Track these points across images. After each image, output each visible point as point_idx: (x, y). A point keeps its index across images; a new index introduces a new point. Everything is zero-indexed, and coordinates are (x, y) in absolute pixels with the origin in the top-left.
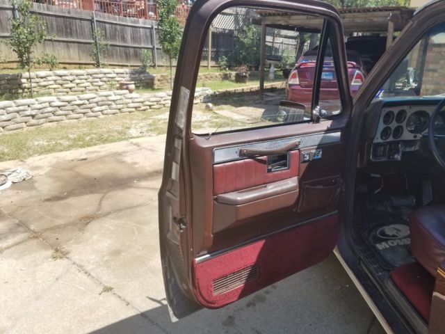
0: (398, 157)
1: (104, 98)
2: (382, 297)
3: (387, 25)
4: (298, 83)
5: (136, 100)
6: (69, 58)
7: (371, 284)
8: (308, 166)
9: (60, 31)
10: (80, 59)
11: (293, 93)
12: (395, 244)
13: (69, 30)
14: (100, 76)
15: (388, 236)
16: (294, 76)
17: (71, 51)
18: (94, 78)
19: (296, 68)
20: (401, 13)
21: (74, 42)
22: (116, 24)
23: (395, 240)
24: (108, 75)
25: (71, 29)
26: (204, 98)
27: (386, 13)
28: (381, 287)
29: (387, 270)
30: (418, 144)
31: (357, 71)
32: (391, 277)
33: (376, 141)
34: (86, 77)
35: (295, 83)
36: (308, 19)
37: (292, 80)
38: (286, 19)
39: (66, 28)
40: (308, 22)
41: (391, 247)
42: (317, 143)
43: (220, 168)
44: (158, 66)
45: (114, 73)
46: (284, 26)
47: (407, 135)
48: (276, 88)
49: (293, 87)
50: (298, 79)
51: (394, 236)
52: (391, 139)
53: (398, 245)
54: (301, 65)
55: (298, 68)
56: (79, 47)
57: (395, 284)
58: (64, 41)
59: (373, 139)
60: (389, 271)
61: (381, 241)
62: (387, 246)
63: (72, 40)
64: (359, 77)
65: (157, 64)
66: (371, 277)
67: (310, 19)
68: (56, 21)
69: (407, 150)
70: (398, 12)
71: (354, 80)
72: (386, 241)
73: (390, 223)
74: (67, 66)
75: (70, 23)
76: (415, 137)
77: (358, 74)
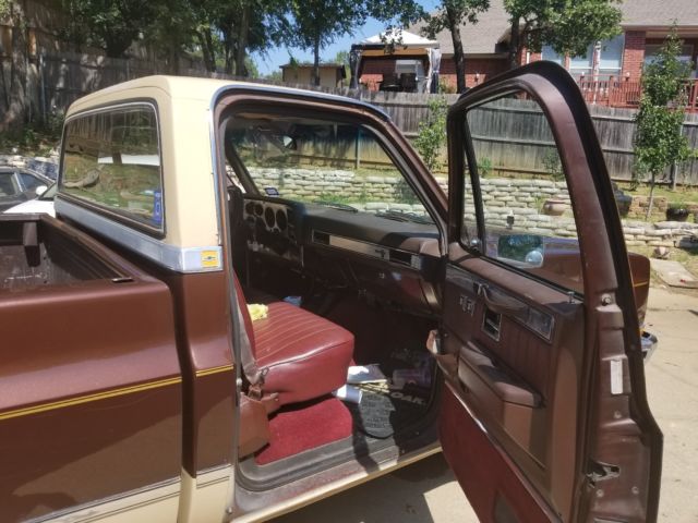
1: (497, 215)
5: (544, 224)
6: (522, 165)
9: (517, 130)
10: (536, 167)
13: (528, 129)
14: (532, 189)
17: (526, 155)
18: (522, 191)
21: (532, 145)
22: (608, 120)
24: (544, 189)
25: (532, 127)
26: (685, 240)
34: (510, 189)
39: (526, 126)
44: (678, 185)
45: (557, 187)
56: (538, 152)
58: (518, 143)
63: (530, 141)
65: (676, 181)
68: (514, 118)
74: (516, 174)
75: (533, 121)
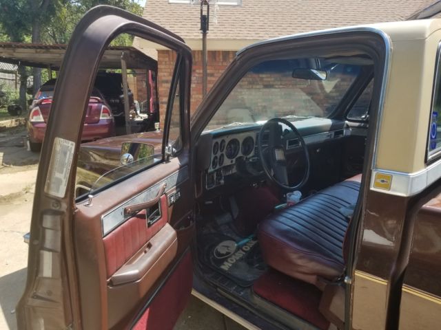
0: (222, 182)
2: (253, 314)
3: (120, 63)
4: (43, 120)
7: (237, 307)
8: (173, 208)
11: (39, 131)
12: (235, 261)
15: (223, 255)
16: (36, 113)
19: (37, 105)
20: (131, 53)
23: (230, 257)
27: (119, 52)
28: (249, 305)
29: (247, 287)
30: (235, 167)
31: (103, 106)
32: (256, 293)
33: (210, 171)
35: (39, 121)
36: (37, 52)
37: (35, 117)
38: (10, 51)
40: (37, 56)
41: (233, 264)
42: (175, 183)
43: (111, 239)
46: (5, 58)
47: (227, 162)
48: (5, 127)
49: (37, 126)
50: (41, 116)
51: (228, 253)
52: (218, 167)
53: (237, 260)
54: (42, 101)
55: (39, 104)
57: (262, 297)
59: (208, 169)
60: (249, 287)
61: (222, 262)
62: (230, 265)
64: (105, 111)
66: (234, 300)
67: (39, 52)
69: (227, 174)
70: (128, 52)
71: (101, 114)
72: (226, 260)
73: (218, 243)
76: (232, 161)
77: (104, 108)
